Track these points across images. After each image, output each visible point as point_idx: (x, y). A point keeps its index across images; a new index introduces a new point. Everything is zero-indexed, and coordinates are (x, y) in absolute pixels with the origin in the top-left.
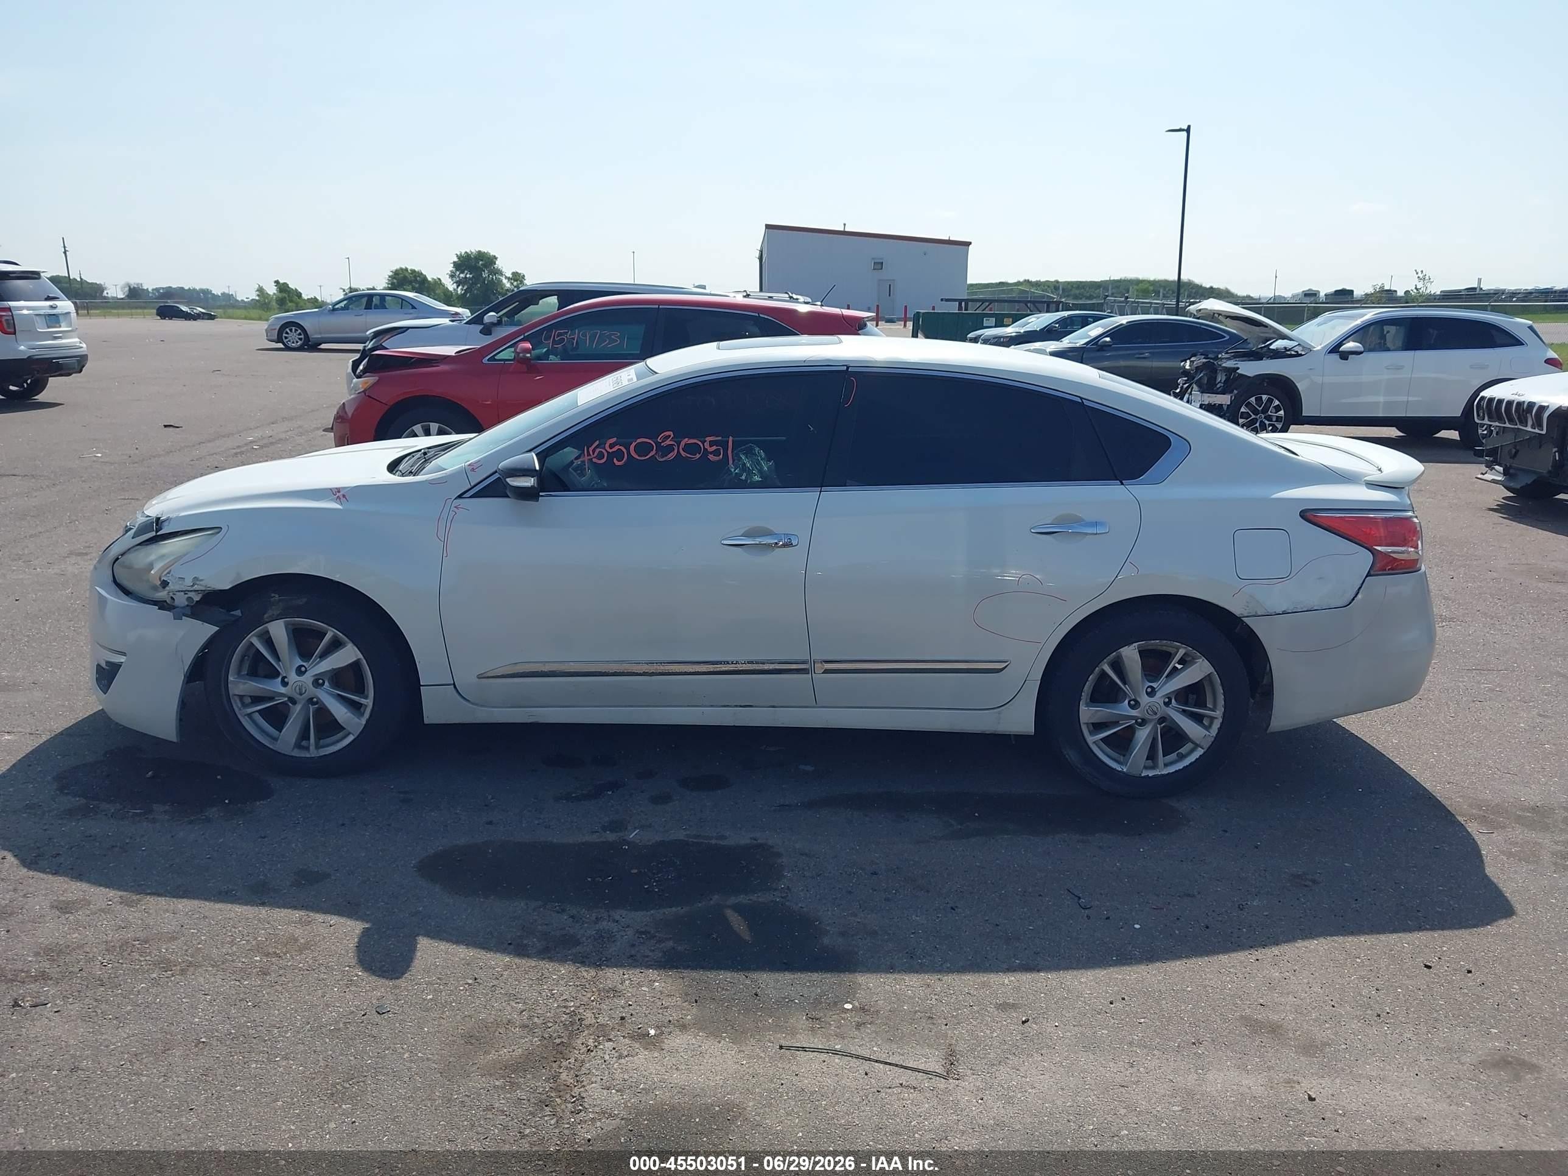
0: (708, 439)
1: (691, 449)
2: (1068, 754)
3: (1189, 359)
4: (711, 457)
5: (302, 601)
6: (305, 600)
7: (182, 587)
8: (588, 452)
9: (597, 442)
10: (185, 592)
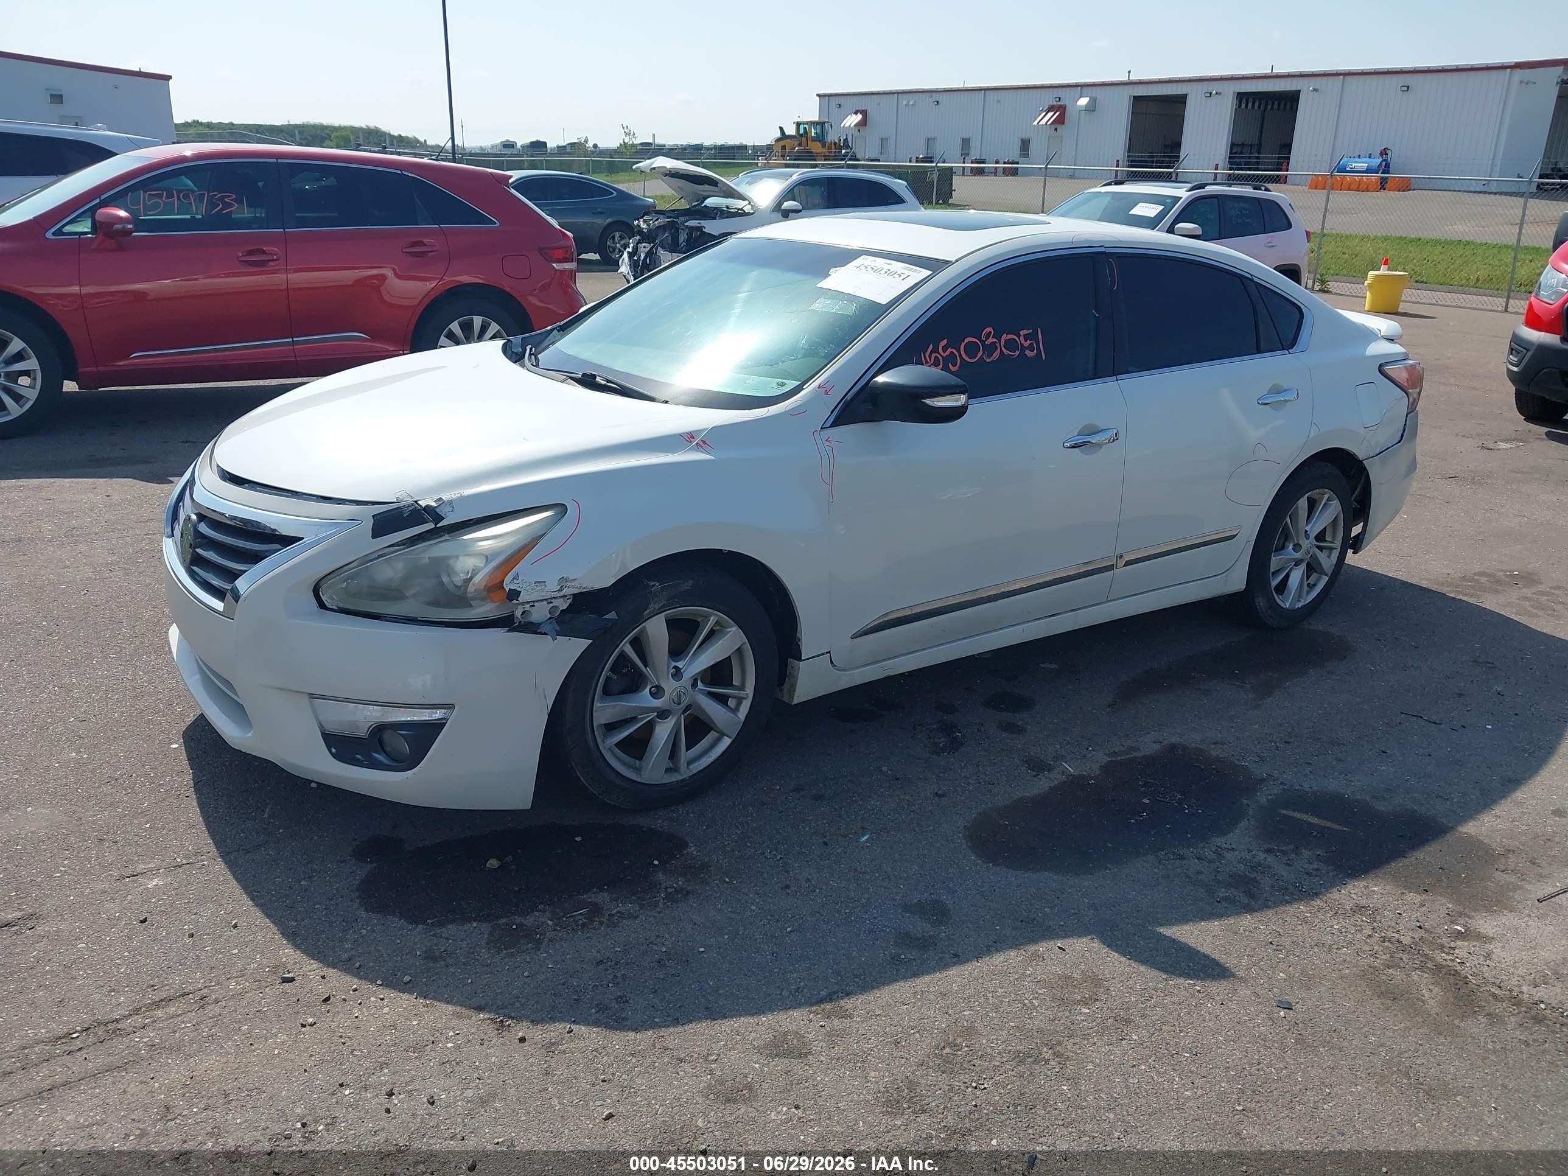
0: (1022, 333)
1: (1011, 345)
2: (1259, 603)
3: (642, 218)
4: (1027, 352)
5: (688, 584)
6: (691, 582)
7: (542, 594)
8: (925, 358)
9: (931, 347)
10: (549, 601)
